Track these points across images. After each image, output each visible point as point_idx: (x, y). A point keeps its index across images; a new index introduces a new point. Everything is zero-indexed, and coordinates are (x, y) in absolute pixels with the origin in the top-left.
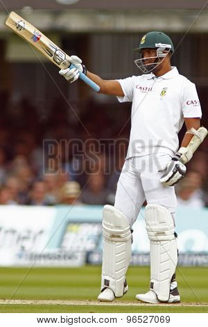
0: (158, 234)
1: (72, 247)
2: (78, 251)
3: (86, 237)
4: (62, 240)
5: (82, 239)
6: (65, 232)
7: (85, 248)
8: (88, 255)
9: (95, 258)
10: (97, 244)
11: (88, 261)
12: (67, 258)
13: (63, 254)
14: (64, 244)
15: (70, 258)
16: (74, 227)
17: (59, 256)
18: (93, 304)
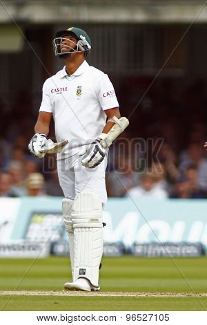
0: (92, 220)
1: (36, 238)
2: (42, 242)
3: (51, 228)
4: (26, 231)
5: (46, 230)
6: (29, 223)
7: (50, 239)
8: (53, 245)
9: (60, 249)
10: (62, 235)
11: (52, 252)
12: (31, 248)
13: (27, 244)
14: (29, 235)
15: (34, 249)
16: (39, 218)
17: (23, 247)
18: (57, 295)
